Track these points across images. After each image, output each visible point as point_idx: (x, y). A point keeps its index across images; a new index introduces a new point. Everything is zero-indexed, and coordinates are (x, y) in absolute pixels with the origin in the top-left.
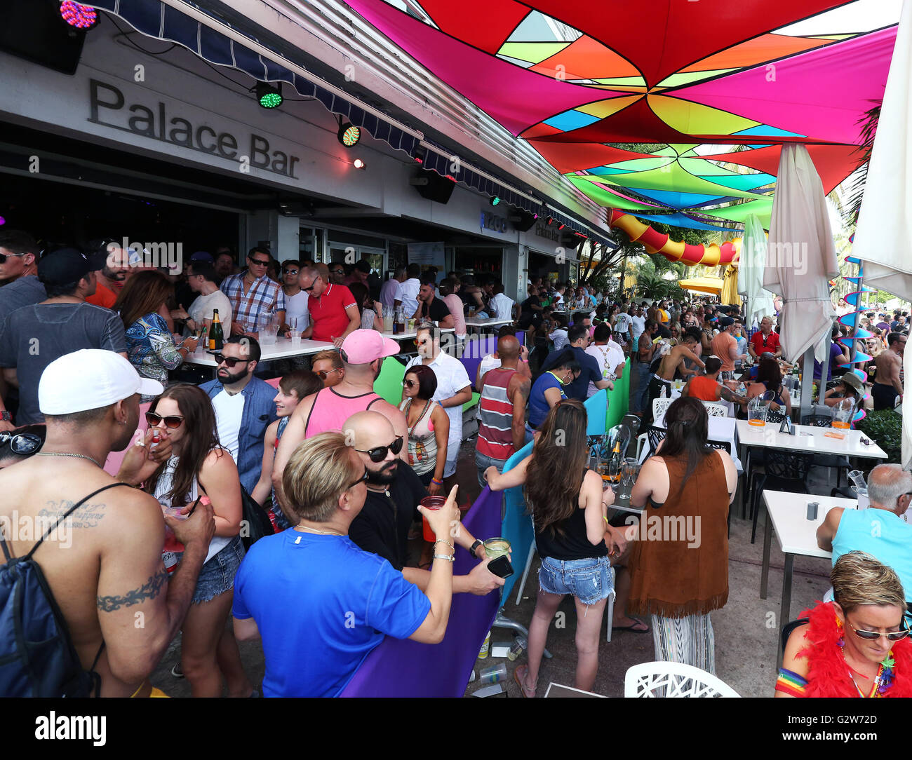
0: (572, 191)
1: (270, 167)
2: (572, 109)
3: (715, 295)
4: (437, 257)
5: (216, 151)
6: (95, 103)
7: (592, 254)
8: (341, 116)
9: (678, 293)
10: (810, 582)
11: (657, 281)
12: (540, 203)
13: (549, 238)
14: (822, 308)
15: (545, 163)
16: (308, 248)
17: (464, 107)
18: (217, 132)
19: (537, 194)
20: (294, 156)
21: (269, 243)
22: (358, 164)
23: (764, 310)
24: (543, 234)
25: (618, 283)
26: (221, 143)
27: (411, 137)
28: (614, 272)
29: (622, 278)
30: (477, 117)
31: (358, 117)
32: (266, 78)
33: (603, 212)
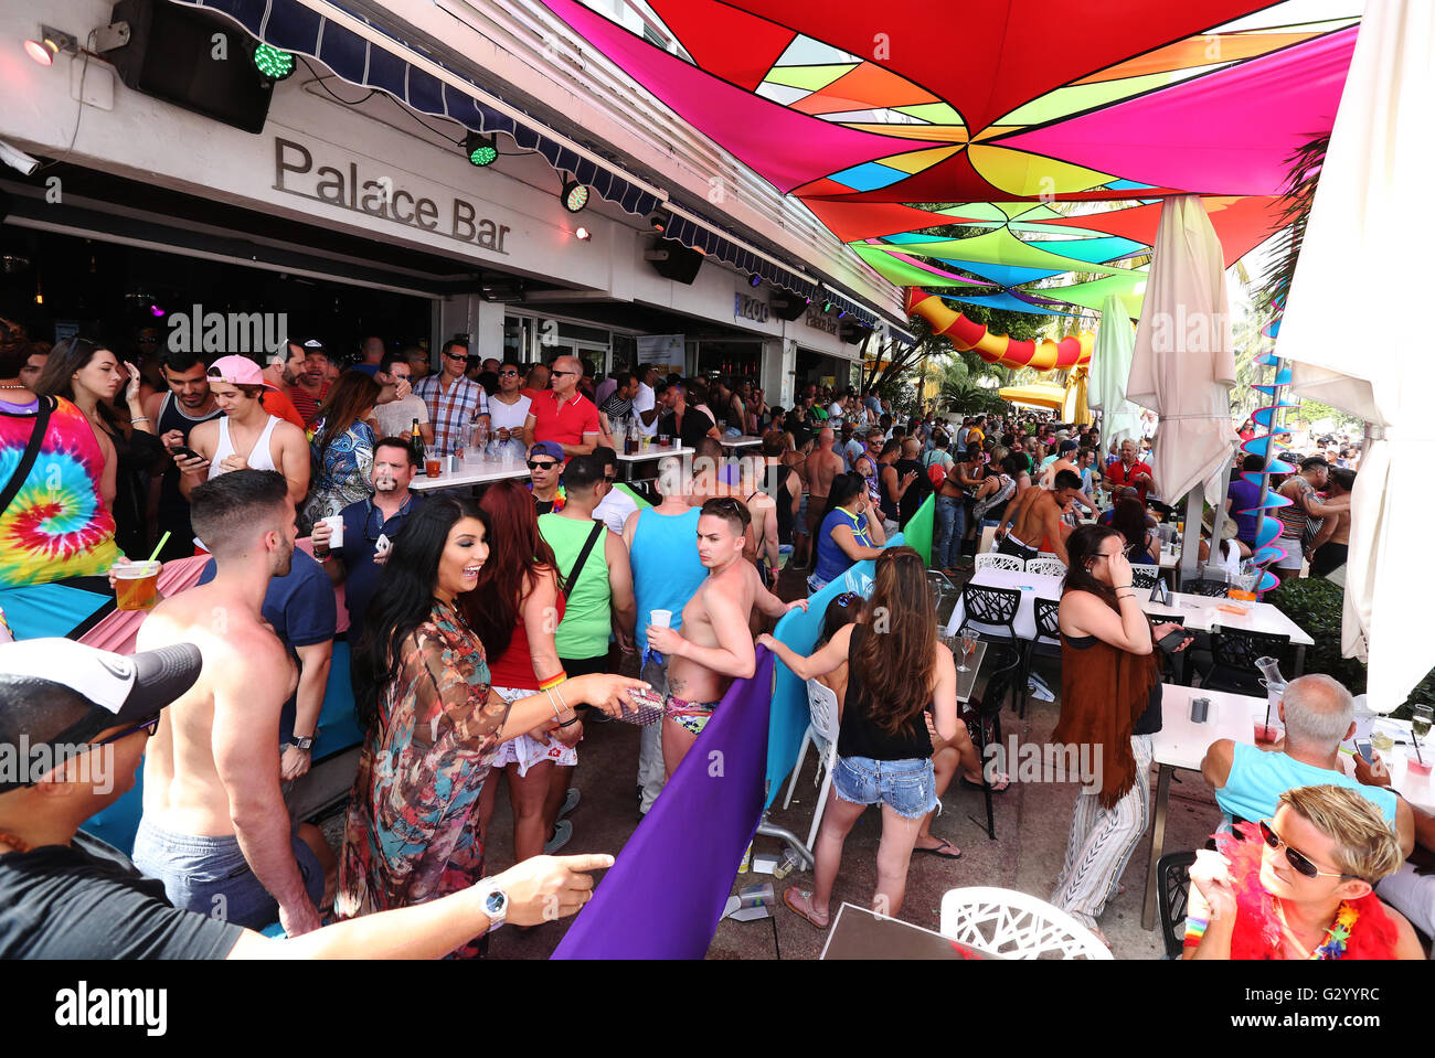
0: (859, 268)
1: (475, 240)
2: (872, 161)
3: (1052, 410)
4: (673, 354)
5: (414, 222)
6: (281, 166)
7: (881, 351)
8: (565, 173)
9: (1000, 406)
11: (969, 389)
12: (816, 283)
13: (824, 329)
14: (1218, 429)
15: (822, 228)
16: (515, 342)
17: (718, 156)
18: (416, 199)
19: (811, 270)
20: (505, 225)
21: (468, 336)
22: (582, 233)
24: (816, 324)
25: (916, 391)
26: (419, 211)
27: (653, 198)
28: (911, 376)
29: (921, 385)
30: (734, 168)
31: (587, 173)
32: (482, 127)
33: (899, 293)
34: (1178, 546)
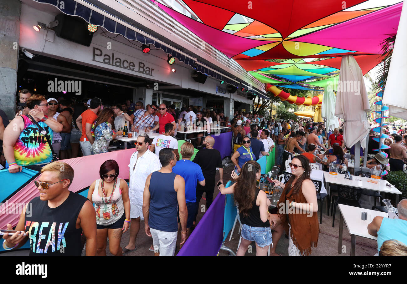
0: (251, 78)
1: (144, 73)
2: (254, 48)
3: (311, 118)
4: (200, 103)
5: (128, 68)
6: (94, 55)
7: (259, 102)
8: (169, 54)
9: (294, 117)
10: (363, 249)
11: (285, 112)
12: (239, 83)
13: (242, 96)
14: (364, 125)
15: (241, 68)
16: (155, 100)
17: (211, 49)
18: (129, 62)
19: (238, 79)
20: (153, 68)
21: (143, 98)
22: (174, 70)
23: (334, 125)
24: (240, 94)
25: (269, 113)
26: (130, 65)
27: (193, 60)
28: (268, 109)
29: (271, 111)
30: (216, 52)
31: (174, 54)
32: (146, 43)
33: (264, 85)
34: (353, 160)
